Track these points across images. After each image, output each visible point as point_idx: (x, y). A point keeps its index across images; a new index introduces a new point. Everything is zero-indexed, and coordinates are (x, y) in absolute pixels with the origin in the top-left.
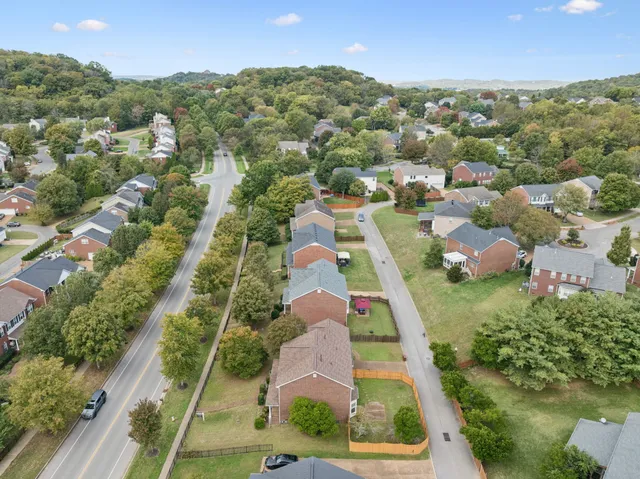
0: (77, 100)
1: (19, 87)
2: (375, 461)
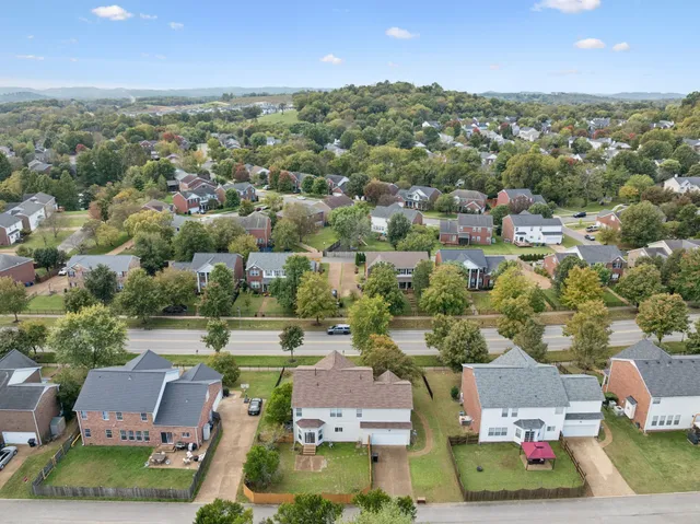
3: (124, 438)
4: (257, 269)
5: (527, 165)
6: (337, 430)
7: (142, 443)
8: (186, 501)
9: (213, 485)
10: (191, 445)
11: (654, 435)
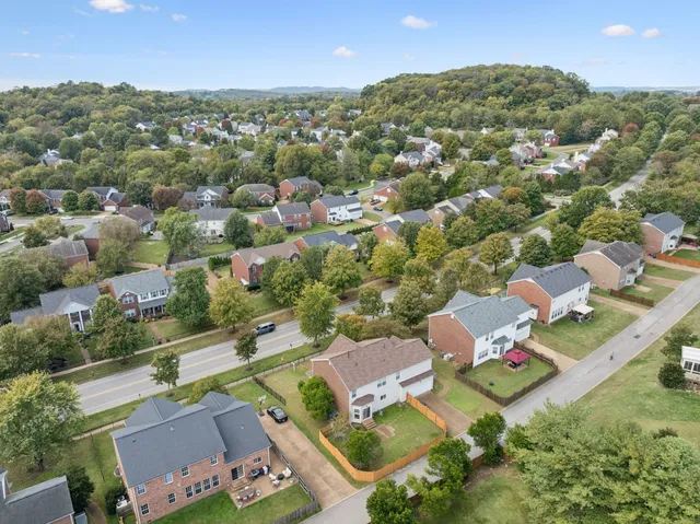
0: (533, 112)
1: (490, 98)
2: (324, 458)
3: (189, 495)
4: (131, 295)
5: (297, 155)
6: (382, 398)
7: (213, 490)
8: (316, 512)
9: (322, 489)
10: (265, 469)
11: (555, 324)
